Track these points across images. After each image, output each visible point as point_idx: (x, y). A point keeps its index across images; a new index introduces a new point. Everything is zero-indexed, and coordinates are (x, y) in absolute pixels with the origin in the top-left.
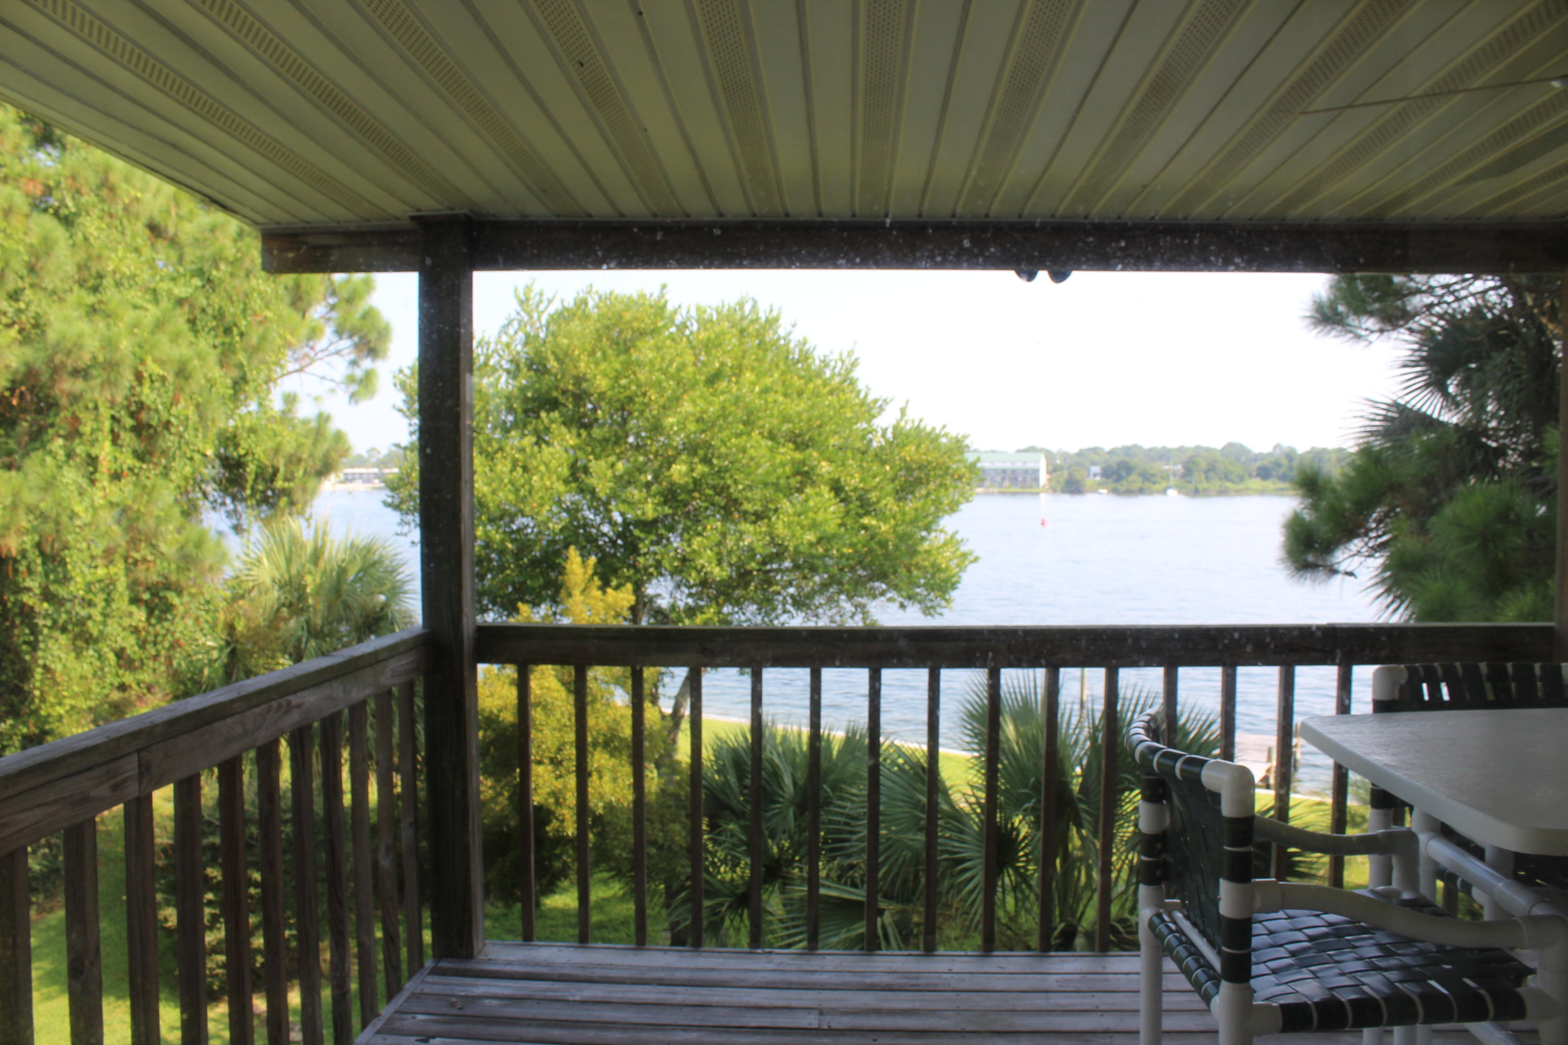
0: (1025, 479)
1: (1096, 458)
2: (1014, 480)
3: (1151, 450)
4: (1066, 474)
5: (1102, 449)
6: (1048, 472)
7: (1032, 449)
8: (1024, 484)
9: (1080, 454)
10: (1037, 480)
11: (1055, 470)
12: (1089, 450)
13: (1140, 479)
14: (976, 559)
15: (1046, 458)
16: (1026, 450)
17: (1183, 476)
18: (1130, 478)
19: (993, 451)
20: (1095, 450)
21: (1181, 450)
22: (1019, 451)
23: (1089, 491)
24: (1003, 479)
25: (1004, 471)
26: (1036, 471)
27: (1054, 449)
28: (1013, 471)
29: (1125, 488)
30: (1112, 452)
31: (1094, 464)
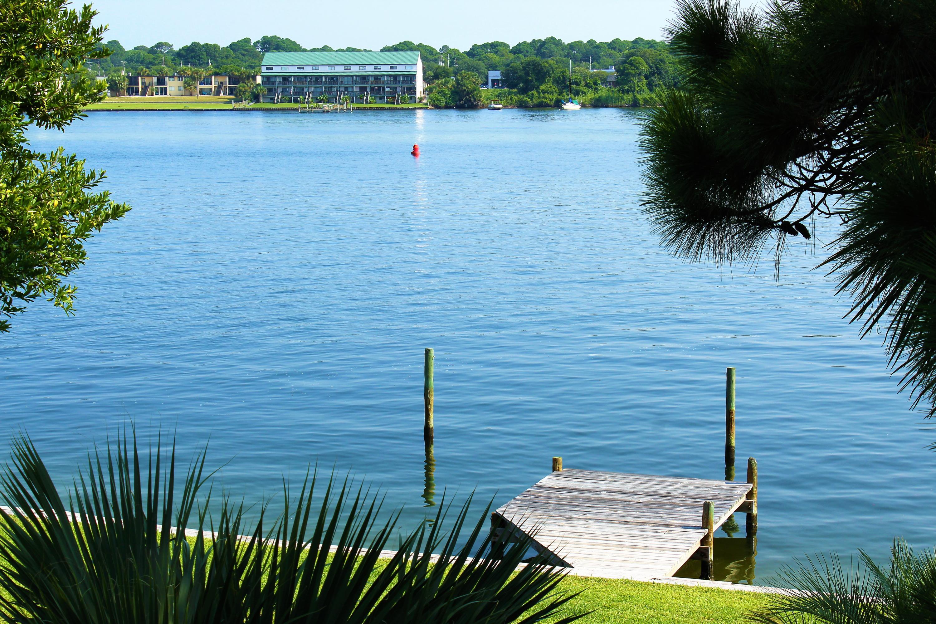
0: (394, 91)
1: (495, 58)
2: (379, 91)
3: (572, 46)
4: (452, 82)
5: (506, 45)
6: (425, 79)
7: (406, 47)
8: (392, 97)
9: (473, 53)
10: (411, 90)
11: (436, 76)
12: (485, 46)
13: (555, 88)
14: (117, 212)
15: (424, 59)
16: (396, 49)
17: (616, 84)
18: (543, 87)
19: (349, 50)
20: (494, 47)
21: (615, 45)
22: (386, 49)
23: (484, 106)
24: (363, 89)
25: (364, 78)
26: (411, 78)
27: (437, 47)
28: (377, 78)
29: (536, 101)
30: (519, 49)
31: (494, 67)
